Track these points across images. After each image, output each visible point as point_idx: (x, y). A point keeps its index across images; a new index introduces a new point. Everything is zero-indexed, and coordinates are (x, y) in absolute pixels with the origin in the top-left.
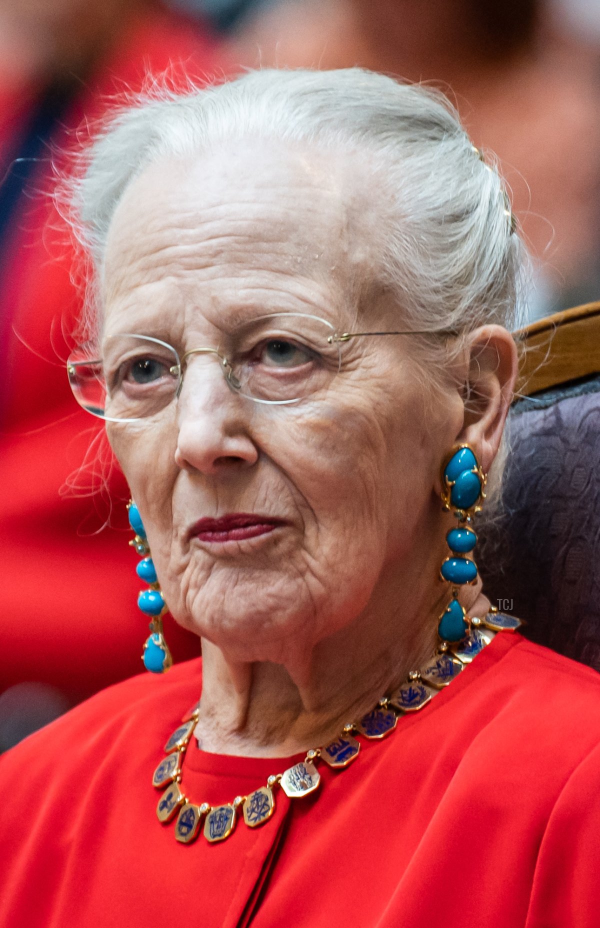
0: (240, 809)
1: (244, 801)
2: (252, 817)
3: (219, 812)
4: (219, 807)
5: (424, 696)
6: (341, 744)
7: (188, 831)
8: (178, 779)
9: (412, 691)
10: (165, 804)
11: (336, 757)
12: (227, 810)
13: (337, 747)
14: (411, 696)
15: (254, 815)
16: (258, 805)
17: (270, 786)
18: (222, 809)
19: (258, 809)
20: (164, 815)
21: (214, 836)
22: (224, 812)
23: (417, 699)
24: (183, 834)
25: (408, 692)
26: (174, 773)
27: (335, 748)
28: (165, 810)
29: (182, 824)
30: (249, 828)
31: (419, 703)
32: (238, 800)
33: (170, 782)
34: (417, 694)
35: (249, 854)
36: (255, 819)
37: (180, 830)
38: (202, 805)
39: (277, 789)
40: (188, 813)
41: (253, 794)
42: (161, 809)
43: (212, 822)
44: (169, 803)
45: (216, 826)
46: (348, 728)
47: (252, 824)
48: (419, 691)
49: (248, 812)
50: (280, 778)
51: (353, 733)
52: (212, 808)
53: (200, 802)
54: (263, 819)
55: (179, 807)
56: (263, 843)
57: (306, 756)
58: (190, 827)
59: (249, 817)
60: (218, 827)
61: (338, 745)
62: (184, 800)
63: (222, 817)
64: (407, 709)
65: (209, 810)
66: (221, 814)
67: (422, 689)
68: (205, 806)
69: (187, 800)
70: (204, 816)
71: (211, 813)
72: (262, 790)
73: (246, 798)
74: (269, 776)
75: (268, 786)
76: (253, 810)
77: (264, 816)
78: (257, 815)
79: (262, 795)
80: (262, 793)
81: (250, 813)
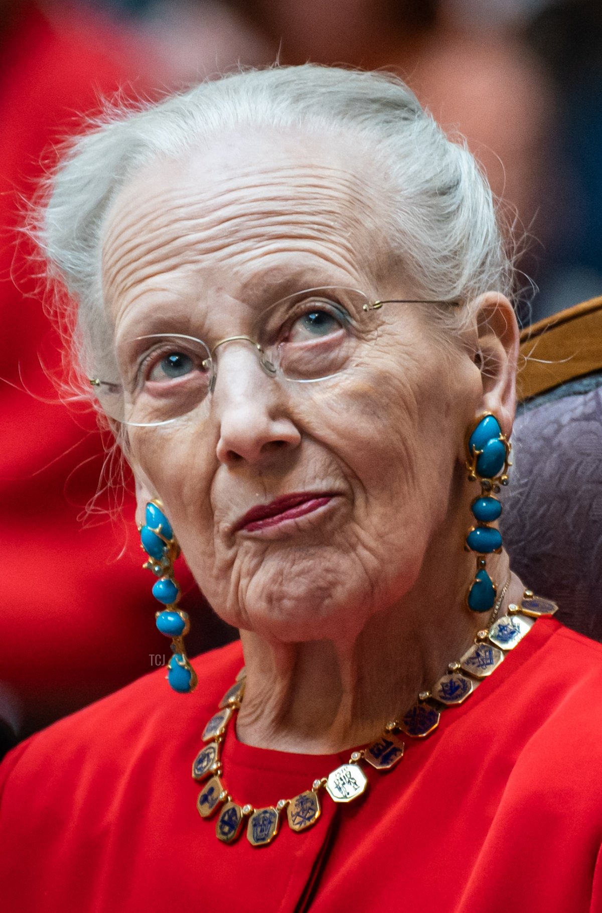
0: (284, 812)
1: (288, 804)
2: (296, 821)
3: (263, 815)
4: (262, 810)
5: (466, 688)
6: (384, 744)
7: (230, 831)
8: (219, 772)
9: (453, 684)
10: (205, 799)
11: (380, 758)
12: (271, 814)
13: (381, 747)
14: (453, 688)
15: (298, 819)
16: (303, 810)
17: (315, 790)
18: (265, 812)
19: (303, 813)
20: (205, 810)
21: (258, 840)
22: (268, 815)
23: (458, 692)
24: (224, 833)
25: (449, 685)
26: (215, 766)
27: (379, 749)
28: (206, 805)
29: (223, 821)
30: (294, 831)
31: (460, 696)
32: (282, 803)
33: (210, 775)
34: (459, 687)
36: (300, 823)
37: (221, 828)
38: (245, 807)
39: (323, 793)
40: (230, 812)
41: (297, 798)
43: (255, 825)
44: (210, 798)
45: (259, 829)
46: (390, 727)
47: (297, 828)
48: (461, 684)
49: (292, 816)
50: (325, 782)
51: (395, 731)
52: (255, 810)
53: (243, 803)
54: (308, 823)
55: (222, 804)
57: (350, 758)
58: (232, 827)
59: (294, 821)
60: (262, 831)
61: (383, 746)
62: (226, 798)
63: (266, 820)
64: (449, 703)
65: (252, 812)
66: (264, 817)
67: (463, 681)
68: (248, 808)
69: (229, 798)
70: (246, 817)
71: (254, 816)
72: (307, 793)
73: (290, 801)
74: (314, 780)
75: (313, 790)
76: (298, 814)
77: (309, 821)
78: (302, 819)
79: (307, 799)
80: (307, 797)
81: (295, 817)
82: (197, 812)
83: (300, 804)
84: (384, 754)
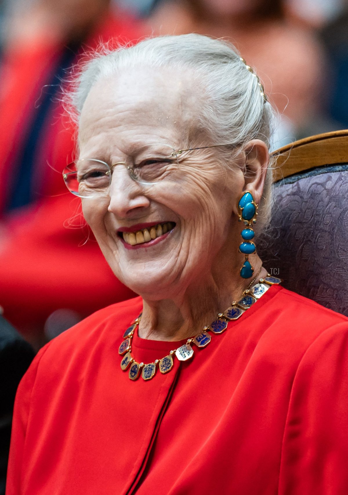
0: (157, 365)
1: (159, 361)
2: (163, 369)
3: (148, 367)
4: (148, 364)
5: (239, 312)
6: (202, 336)
7: (134, 375)
8: (130, 350)
10: (124, 362)
11: (200, 342)
13: (201, 338)
14: (234, 312)
15: (164, 368)
16: (166, 364)
17: (171, 355)
18: (150, 365)
19: (166, 365)
20: (124, 367)
21: (147, 377)
22: (151, 366)
23: (236, 314)
24: (132, 376)
25: (232, 311)
26: (128, 348)
27: (200, 338)
28: (124, 365)
29: (132, 371)
30: (162, 373)
31: (237, 316)
32: (157, 361)
33: (126, 352)
34: (236, 312)
35: (163, 385)
36: (165, 370)
37: (131, 374)
38: (141, 363)
39: (174, 356)
40: (134, 366)
41: (163, 358)
42: (123, 364)
43: (145, 371)
44: (126, 362)
45: (147, 373)
46: (206, 328)
47: (163, 372)
48: (237, 311)
49: (161, 367)
50: (175, 351)
51: (208, 331)
52: (145, 365)
53: (140, 362)
54: (168, 370)
55: (131, 363)
56: (169, 380)
57: (187, 342)
58: (135, 373)
59: (162, 369)
60: (148, 373)
61: (201, 337)
62: (133, 360)
63: (150, 369)
64: (232, 319)
66: (149, 367)
67: (238, 310)
68: (142, 364)
69: (134, 361)
70: (142, 368)
71: (145, 367)
72: (167, 357)
73: (160, 360)
74: (171, 351)
75: (170, 355)
76: (164, 366)
77: (169, 369)
78: (165, 368)
79: (168, 359)
80: (168, 358)
81: (162, 367)
82: (121, 368)
83: (165, 362)
84: (202, 340)
